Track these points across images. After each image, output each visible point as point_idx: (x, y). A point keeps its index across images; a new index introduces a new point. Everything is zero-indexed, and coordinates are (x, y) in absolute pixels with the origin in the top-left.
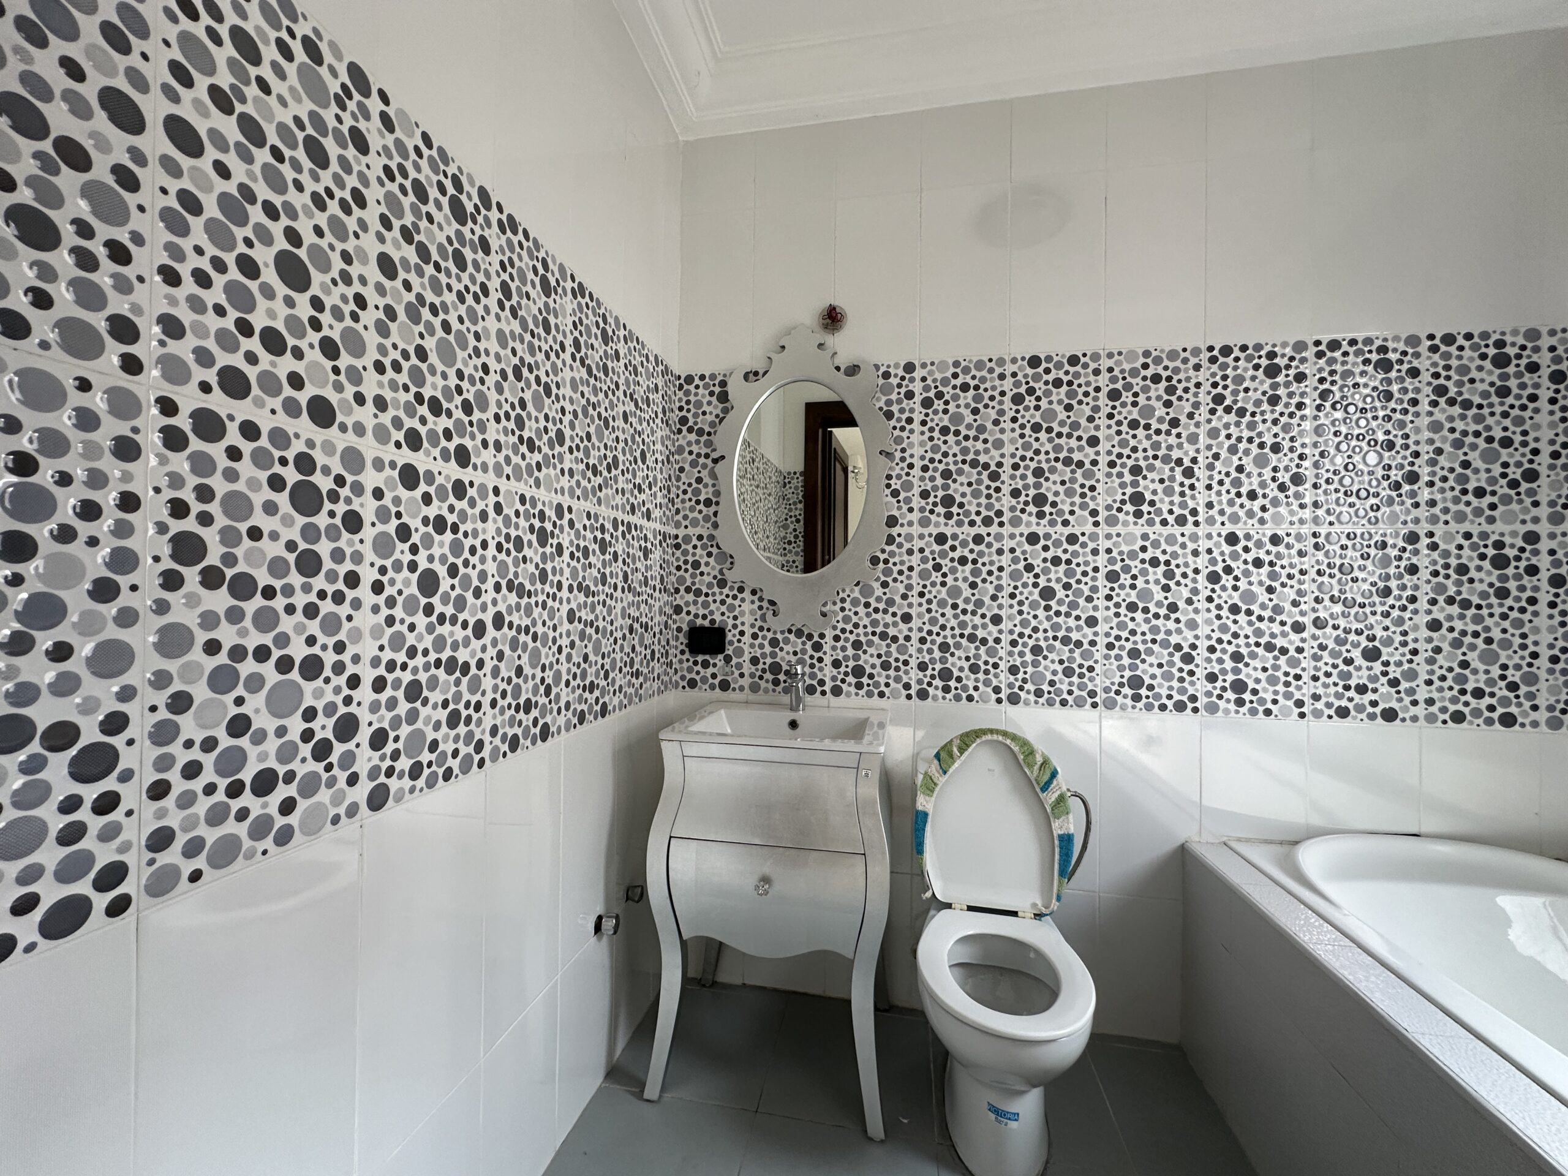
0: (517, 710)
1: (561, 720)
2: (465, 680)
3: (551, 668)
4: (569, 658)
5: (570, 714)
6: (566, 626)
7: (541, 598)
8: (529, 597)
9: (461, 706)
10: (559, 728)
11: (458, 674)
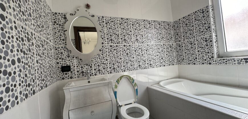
0: (26, 86)
1: (37, 89)
2: (10, 78)
3: (34, 75)
4: (38, 73)
5: (39, 87)
6: (36, 64)
7: (30, 56)
8: (27, 55)
9: (10, 86)
10: (37, 91)
11: (7, 75)
